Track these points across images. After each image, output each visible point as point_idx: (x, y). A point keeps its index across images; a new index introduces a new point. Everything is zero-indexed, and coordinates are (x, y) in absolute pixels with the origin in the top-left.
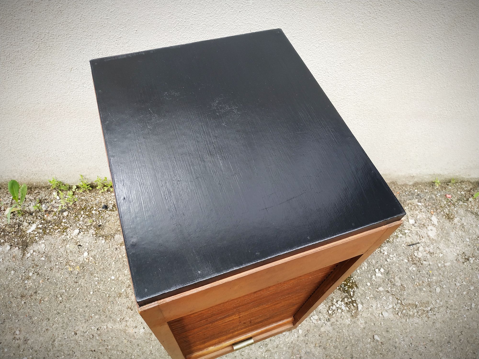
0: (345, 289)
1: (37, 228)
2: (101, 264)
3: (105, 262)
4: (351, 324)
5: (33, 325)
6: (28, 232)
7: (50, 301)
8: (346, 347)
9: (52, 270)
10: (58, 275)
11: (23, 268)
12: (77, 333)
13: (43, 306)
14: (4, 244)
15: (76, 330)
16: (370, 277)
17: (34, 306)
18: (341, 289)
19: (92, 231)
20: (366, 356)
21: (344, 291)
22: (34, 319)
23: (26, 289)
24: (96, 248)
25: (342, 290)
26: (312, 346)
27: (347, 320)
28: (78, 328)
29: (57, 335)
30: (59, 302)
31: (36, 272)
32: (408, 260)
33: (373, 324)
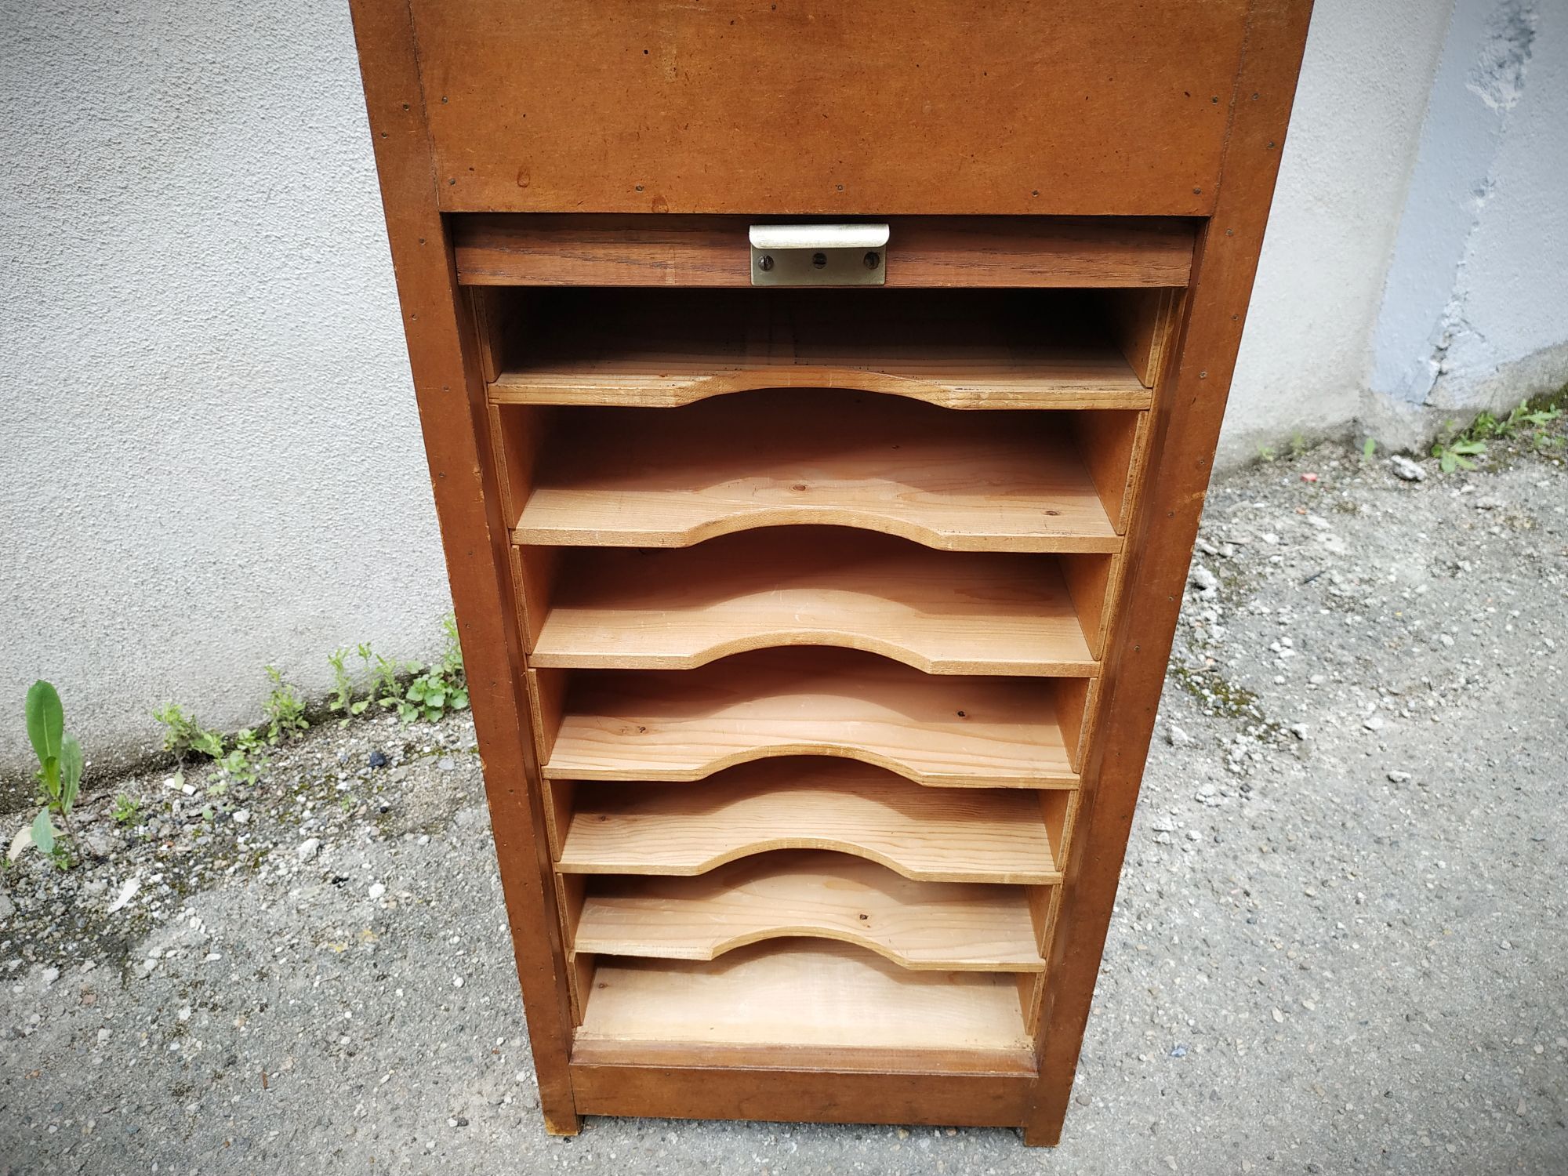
0: (1230, 709)
1: (146, 888)
2: (450, 897)
3: (463, 888)
4: (1309, 775)
5: (269, 1161)
6: (114, 907)
7: (304, 1065)
8: (1343, 825)
9: (266, 975)
10: (300, 983)
11: (143, 1009)
12: (467, 1116)
13: (283, 1090)
14: (26, 974)
15: (458, 1109)
16: (1269, 666)
17: (246, 1103)
18: (1221, 712)
19: (365, 830)
20: (1410, 824)
21: (1233, 714)
22: (263, 1144)
23: (185, 1067)
24: (404, 866)
25: (1225, 715)
26: (1254, 857)
27: (1292, 772)
28: (462, 1101)
29: (387, 1156)
30: (342, 1056)
31: (203, 1005)
32: (1330, 609)
33: (1363, 756)
